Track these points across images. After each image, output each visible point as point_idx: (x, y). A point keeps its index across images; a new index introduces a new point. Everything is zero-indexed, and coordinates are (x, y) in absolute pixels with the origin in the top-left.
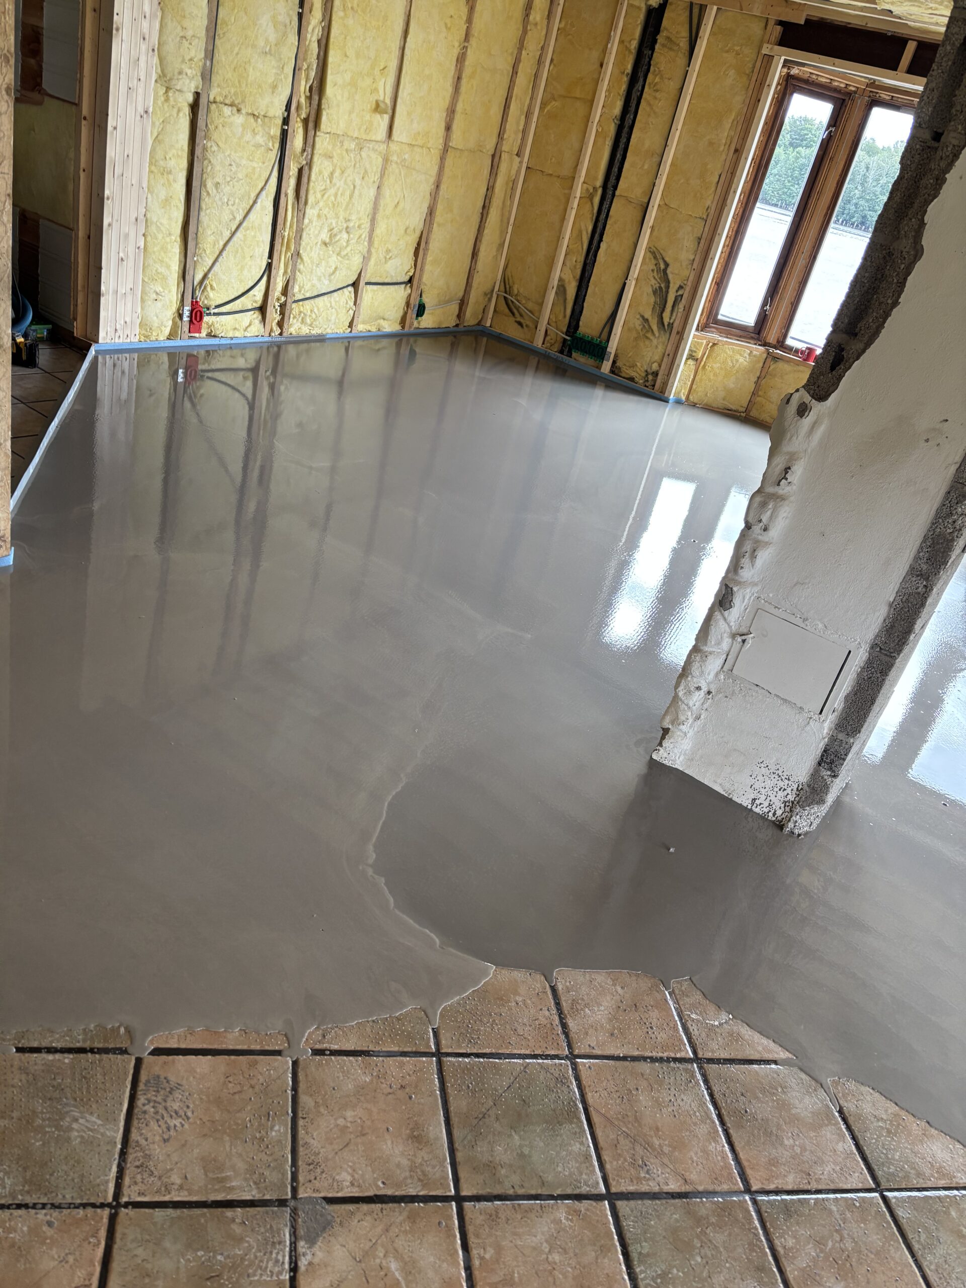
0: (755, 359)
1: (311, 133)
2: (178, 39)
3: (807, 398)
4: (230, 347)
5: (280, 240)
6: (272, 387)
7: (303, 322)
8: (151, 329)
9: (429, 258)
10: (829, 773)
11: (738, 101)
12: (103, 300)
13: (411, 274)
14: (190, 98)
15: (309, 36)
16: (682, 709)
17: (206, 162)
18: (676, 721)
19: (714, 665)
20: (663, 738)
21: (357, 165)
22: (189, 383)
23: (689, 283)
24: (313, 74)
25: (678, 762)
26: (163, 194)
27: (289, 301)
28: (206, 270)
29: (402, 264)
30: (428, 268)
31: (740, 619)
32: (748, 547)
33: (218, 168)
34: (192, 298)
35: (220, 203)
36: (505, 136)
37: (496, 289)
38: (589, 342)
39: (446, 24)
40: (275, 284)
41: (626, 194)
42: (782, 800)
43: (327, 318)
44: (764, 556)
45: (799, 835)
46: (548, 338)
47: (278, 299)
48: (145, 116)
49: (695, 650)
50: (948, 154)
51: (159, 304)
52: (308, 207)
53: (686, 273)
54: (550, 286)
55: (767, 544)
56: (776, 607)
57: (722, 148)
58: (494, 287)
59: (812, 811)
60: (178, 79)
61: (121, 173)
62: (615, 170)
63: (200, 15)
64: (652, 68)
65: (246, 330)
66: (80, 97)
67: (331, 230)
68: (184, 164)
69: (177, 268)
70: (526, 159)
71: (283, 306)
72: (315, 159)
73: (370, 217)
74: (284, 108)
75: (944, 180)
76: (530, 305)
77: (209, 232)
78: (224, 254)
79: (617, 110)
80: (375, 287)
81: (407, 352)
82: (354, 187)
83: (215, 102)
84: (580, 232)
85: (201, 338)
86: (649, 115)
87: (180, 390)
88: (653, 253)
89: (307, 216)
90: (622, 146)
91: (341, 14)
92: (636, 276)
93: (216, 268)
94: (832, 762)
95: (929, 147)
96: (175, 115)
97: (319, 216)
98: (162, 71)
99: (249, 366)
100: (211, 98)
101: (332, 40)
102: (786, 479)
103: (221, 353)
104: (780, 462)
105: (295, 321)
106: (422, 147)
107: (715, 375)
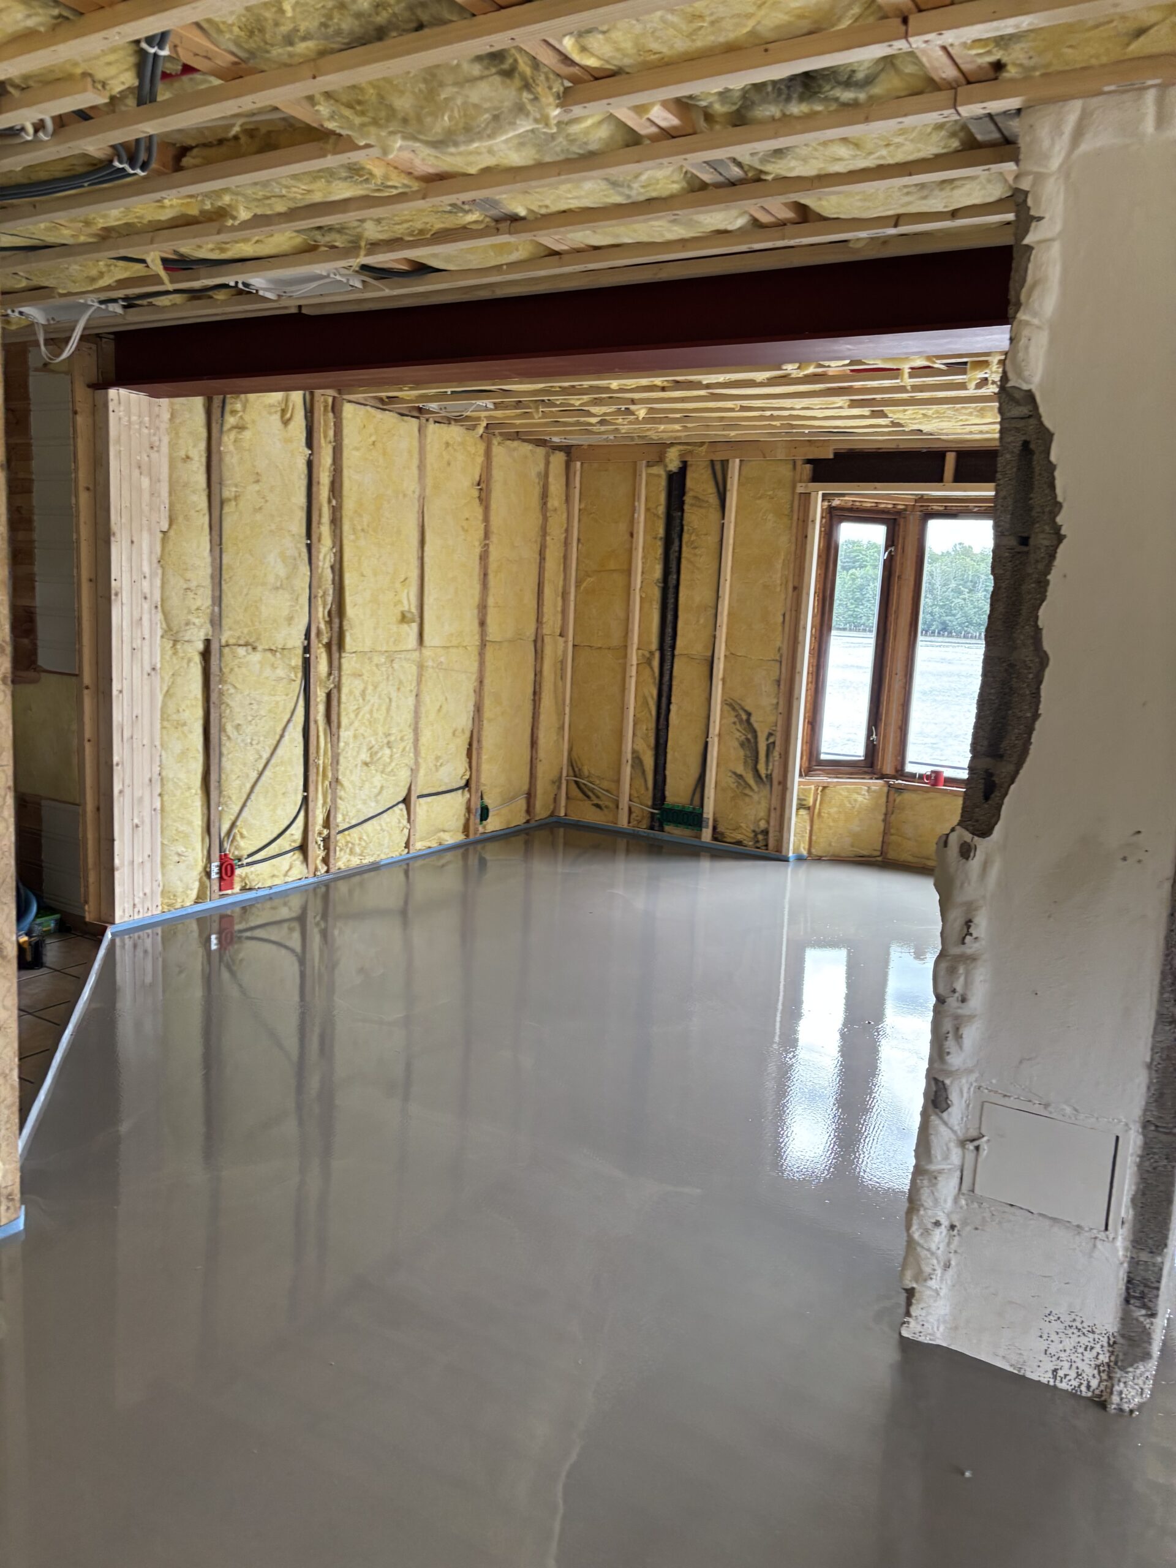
0: (875, 794)
1: (336, 655)
2: (182, 592)
3: (968, 837)
4: (270, 898)
5: (315, 770)
6: (324, 934)
7: (352, 852)
8: (175, 896)
9: (484, 757)
10: (1143, 1312)
11: (785, 542)
12: (117, 874)
13: (467, 777)
14: (200, 646)
15: (321, 564)
16: (923, 1256)
17: (223, 707)
18: (921, 1277)
19: (948, 1187)
20: (909, 1304)
21: (391, 678)
22: (225, 949)
23: (779, 728)
24: (330, 599)
25: (938, 1335)
26: (178, 747)
27: (333, 833)
28: (233, 818)
29: (455, 769)
30: (485, 767)
31: (965, 1119)
32: (948, 1025)
33: (237, 709)
34: (220, 852)
35: (242, 745)
36: (545, 620)
37: (564, 774)
38: (681, 811)
39: (463, 527)
40: (314, 817)
41: (686, 652)
42: (1093, 1363)
43: (379, 843)
44: (971, 1034)
45: (1131, 1411)
46: (633, 816)
47: (320, 834)
48: (153, 673)
49: (919, 1171)
50: (1042, 555)
51: (182, 866)
52: (342, 729)
53: (772, 719)
54: (624, 761)
55: (971, 1017)
56: (1005, 1096)
57: (778, 589)
58: (561, 773)
59: (1138, 1372)
60: (186, 630)
61: (130, 734)
62: (669, 630)
63: (203, 565)
64: (685, 528)
65: (286, 875)
66: (81, 668)
67: (371, 748)
68: (200, 713)
69: (200, 823)
70: (571, 638)
71: (326, 840)
72: (344, 680)
73: (412, 727)
74: (303, 637)
75: (1047, 583)
76: (605, 784)
77: (234, 777)
78: (253, 797)
79: (658, 572)
80: (429, 799)
81: (476, 861)
82: (390, 700)
83: (227, 645)
84: (645, 698)
85: (235, 894)
86: (693, 572)
87: (215, 959)
88: (730, 705)
89: (342, 739)
90: (671, 606)
91: (352, 537)
92: (717, 731)
93: (244, 814)
94: (1142, 1296)
95: (1019, 553)
96: (186, 666)
97: (355, 737)
98: (168, 625)
99: (294, 915)
100: (223, 642)
101: (346, 564)
102: (971, 935)
103: (259, 906)
104: (957, 916)
105: (342, 853)
106: (457, 647)
107: (834, 820)
